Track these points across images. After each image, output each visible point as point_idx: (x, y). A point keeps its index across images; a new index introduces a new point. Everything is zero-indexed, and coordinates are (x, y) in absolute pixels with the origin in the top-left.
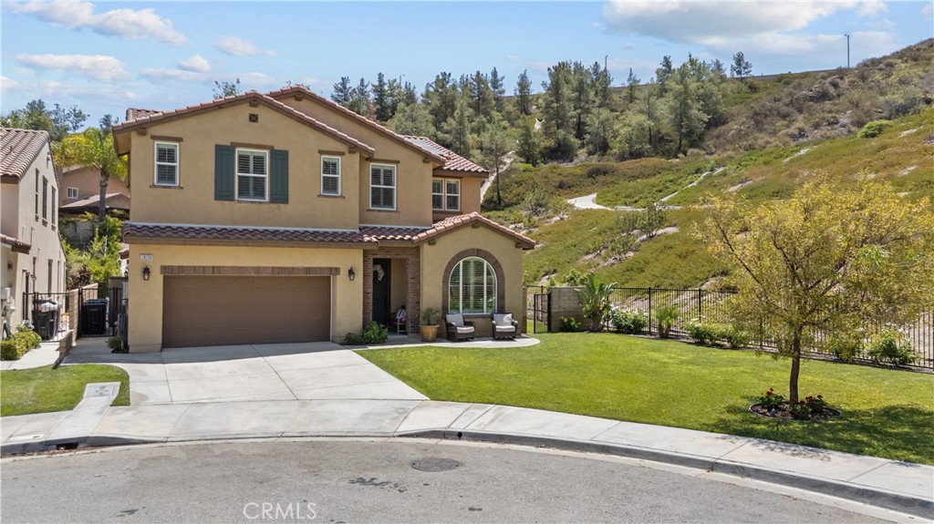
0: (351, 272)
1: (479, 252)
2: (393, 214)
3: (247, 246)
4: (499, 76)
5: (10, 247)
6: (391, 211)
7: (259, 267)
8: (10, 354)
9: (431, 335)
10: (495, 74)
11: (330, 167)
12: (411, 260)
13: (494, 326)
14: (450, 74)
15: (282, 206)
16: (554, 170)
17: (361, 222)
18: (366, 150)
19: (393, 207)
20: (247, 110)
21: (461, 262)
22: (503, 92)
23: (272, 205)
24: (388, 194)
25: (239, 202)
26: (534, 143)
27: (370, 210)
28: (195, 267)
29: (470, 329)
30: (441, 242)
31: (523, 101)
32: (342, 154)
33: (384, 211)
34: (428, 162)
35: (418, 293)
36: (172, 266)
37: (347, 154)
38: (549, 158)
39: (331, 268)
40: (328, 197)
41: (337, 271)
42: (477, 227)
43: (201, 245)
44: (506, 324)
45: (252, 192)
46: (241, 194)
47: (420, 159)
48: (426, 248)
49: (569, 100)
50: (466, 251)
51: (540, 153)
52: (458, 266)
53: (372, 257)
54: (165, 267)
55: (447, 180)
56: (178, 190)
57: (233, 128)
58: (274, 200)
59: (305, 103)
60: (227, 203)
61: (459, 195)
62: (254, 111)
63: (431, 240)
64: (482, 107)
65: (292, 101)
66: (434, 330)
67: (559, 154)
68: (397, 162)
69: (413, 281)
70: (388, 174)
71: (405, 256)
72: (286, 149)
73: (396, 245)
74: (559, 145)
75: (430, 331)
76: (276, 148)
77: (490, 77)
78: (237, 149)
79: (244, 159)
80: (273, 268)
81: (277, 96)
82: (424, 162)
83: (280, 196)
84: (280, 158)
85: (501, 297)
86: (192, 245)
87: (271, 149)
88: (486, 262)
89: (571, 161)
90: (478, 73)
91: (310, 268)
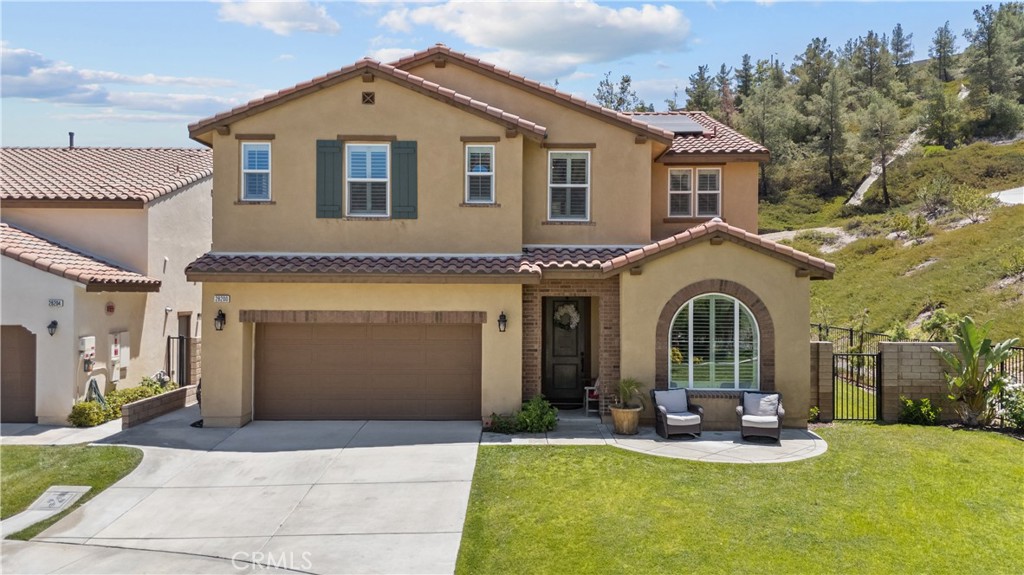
0: (503, 319)
1: (723, 285)
2: (584, 227)
3: (344, 282)
4: (905, 34)
5: (84, 286)
6: (580, 223)
7: (369, 312)
8: (83, 419)
9: (625, 424)
10: (898, 32)
11: (480, 161)
12: (604, 299)
13: (739, 416)
14: (825, 40)
15: (408, 222)
16: (980, 152)
17: (525, 241)
18: (531, 131)
19: (585, 217)
20: (359, 87)
21: (691, 303)
22: (911, 54)
23: (394, 221)
24: (579, 197)
25: (349, 219)
26: (950, 117)
27: (547, 223)
28: (283, 312)
29: (693, 419)
30: (652, 270)
31: (942, 65)
32: (495, 140)
33: (569, 223)
34: (643, 142)
35: (616, 352)
36: (254, 311)
37: (504, 140)
38: (975, 136)
39: (473, 313)
40: (475, 205)
41: (482, 315)
42: (720, 243)
43: (282, 281)
44: (765, 413)
45: (369, 205)
46: (353, 208)
47: (630, 137)
48: (626, 279)
49: (1012, 50)
50: (700, 284)
51: (961, 129)
52: (686, 309)
53: (539, 296)
54: (245, 312)
55: (698, 169)
56: (269, 207)
57: (340, 113)
58: (397, 214)
59: (450, 71)
60: (333, 221)
61: (720, 192)
62: (369, 87)
63: (635, 268)
64: (875, 78)
65: (432, 70)
66: (630, 416)
67: (991, 129)
68: (591, 146)
69: (607, 332)
70: (579, 166)
71: (593, 294)
72: (414, 140)
73: (574, 276)
74: (994, 116)
75: (625, 417)
76: (399, 138)
77: (890, 37)
78: (347, 145)
79: (359, 158)
80: (388, 312)
81: (405, 64)
82: (638, 142)
83: (407, 208)
84: (405, 154)
85: (768, 362)
86: (271, 281)
87: (392, 140)
88: (737, 303)
89: (1012, 136)
90: (871, 34)
91: (441, 313)
